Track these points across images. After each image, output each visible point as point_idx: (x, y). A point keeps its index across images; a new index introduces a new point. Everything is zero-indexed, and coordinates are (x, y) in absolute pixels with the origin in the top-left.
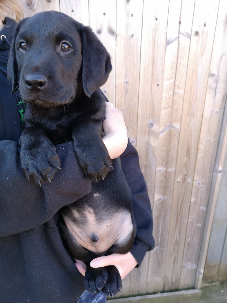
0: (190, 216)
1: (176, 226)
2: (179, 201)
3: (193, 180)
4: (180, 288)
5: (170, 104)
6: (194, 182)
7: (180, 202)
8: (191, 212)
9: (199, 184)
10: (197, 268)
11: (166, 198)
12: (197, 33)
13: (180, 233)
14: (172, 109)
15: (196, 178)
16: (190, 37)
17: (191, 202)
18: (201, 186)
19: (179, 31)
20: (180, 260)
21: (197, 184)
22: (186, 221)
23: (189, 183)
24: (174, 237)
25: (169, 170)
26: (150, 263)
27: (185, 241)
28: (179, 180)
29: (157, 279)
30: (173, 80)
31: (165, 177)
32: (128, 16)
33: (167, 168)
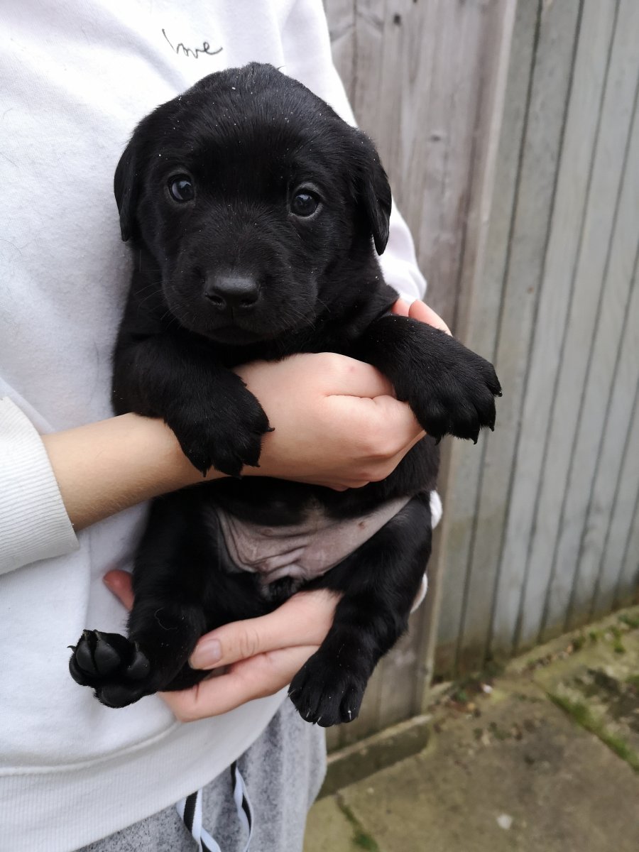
4: (381, 722)
10: (417, 661)
12: (397, 19)
19: (355, 7)
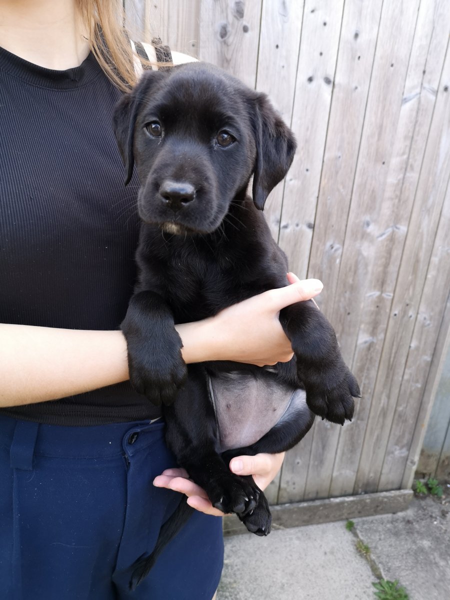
0: (407, 370)
1: (385, 385)
2: (393, 345)
3: (418, 313)
4: (380, 487)
5: (398, 193)
6: (419, 316)
7: (395, 347)
8: (408, 364)
9: (425, 319)
10: (408, 456)
11: (375, 341)
12: (446, 89)
13: (389, 397)
14: (399, 201)
15: (422, 308)
16: (436, 93)
17: (410, 347)
18: (428, 322)
19: (422, 84)
20: (384, 442)
21: (422, 319)
22: (400, 379)
23: (411, 317)
24: (380, 403)
25: (384, 295)
26: (340, 446)
27: (395, 411)
28: (396, 312)
29: (348, 471)
30: (405, 157)
31: (377, 307)
32: (353, 58)
33: (382, 292)
